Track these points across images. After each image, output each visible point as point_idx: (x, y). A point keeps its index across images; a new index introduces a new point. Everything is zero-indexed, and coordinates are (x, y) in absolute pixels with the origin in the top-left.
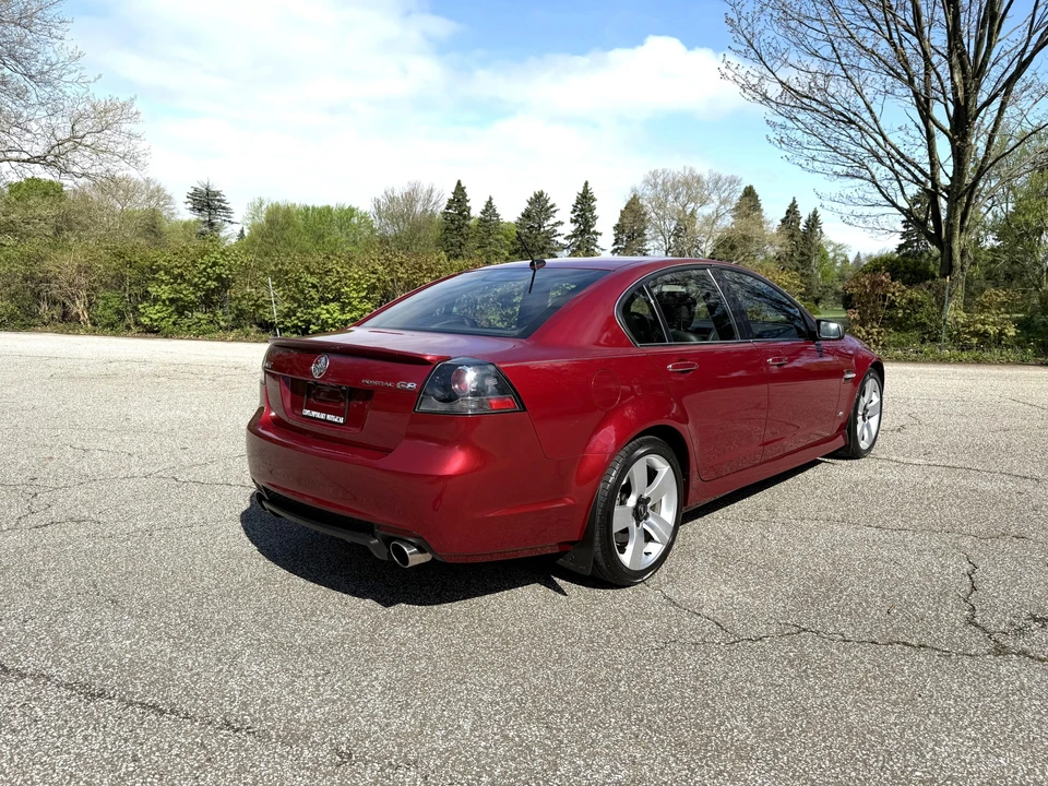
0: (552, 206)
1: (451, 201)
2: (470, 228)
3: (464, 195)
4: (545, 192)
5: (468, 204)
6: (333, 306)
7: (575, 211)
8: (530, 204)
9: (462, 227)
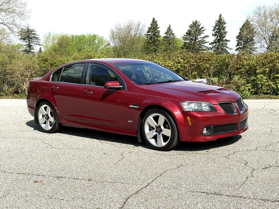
0: (202, 28)
1: (150, 29)
2: (160, 41)
3: (157, 25)
4: (198, 21)
5: (158, 30)
7: (215, 30)
8: (190, 27)
9: (156, 41)
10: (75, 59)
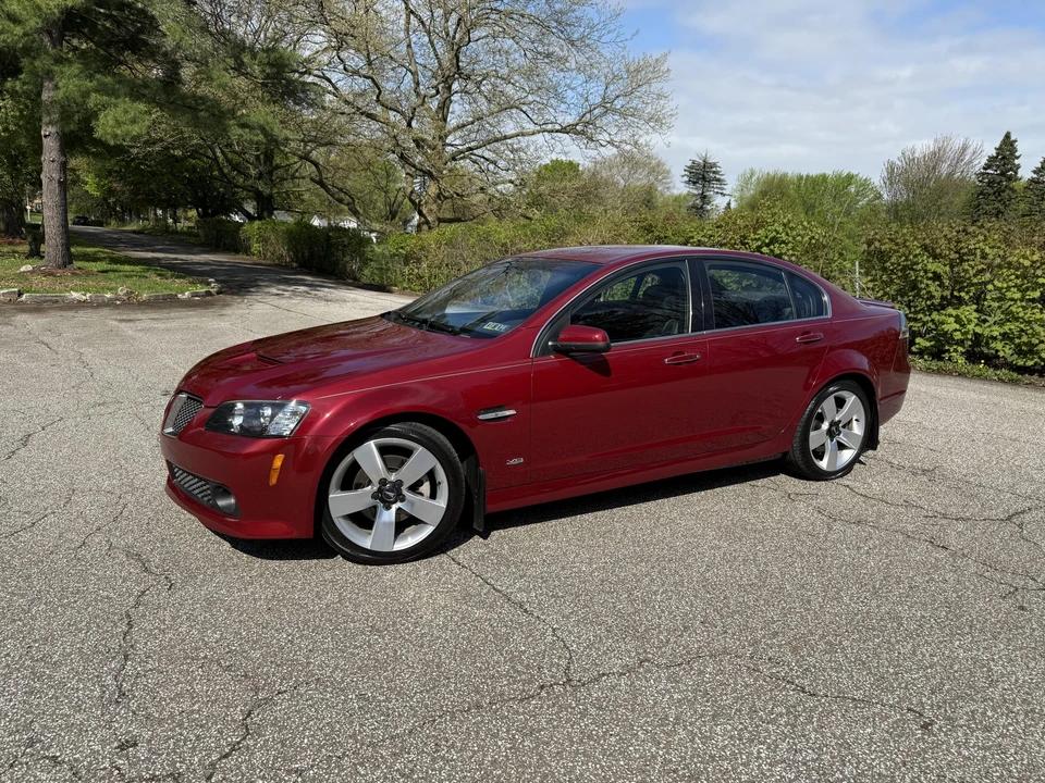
1: (992, 159)
2: (1015, 192)
5: (1016, 162)
6: (968, 312)
9: (1003, 191)
10: (717, 227)
